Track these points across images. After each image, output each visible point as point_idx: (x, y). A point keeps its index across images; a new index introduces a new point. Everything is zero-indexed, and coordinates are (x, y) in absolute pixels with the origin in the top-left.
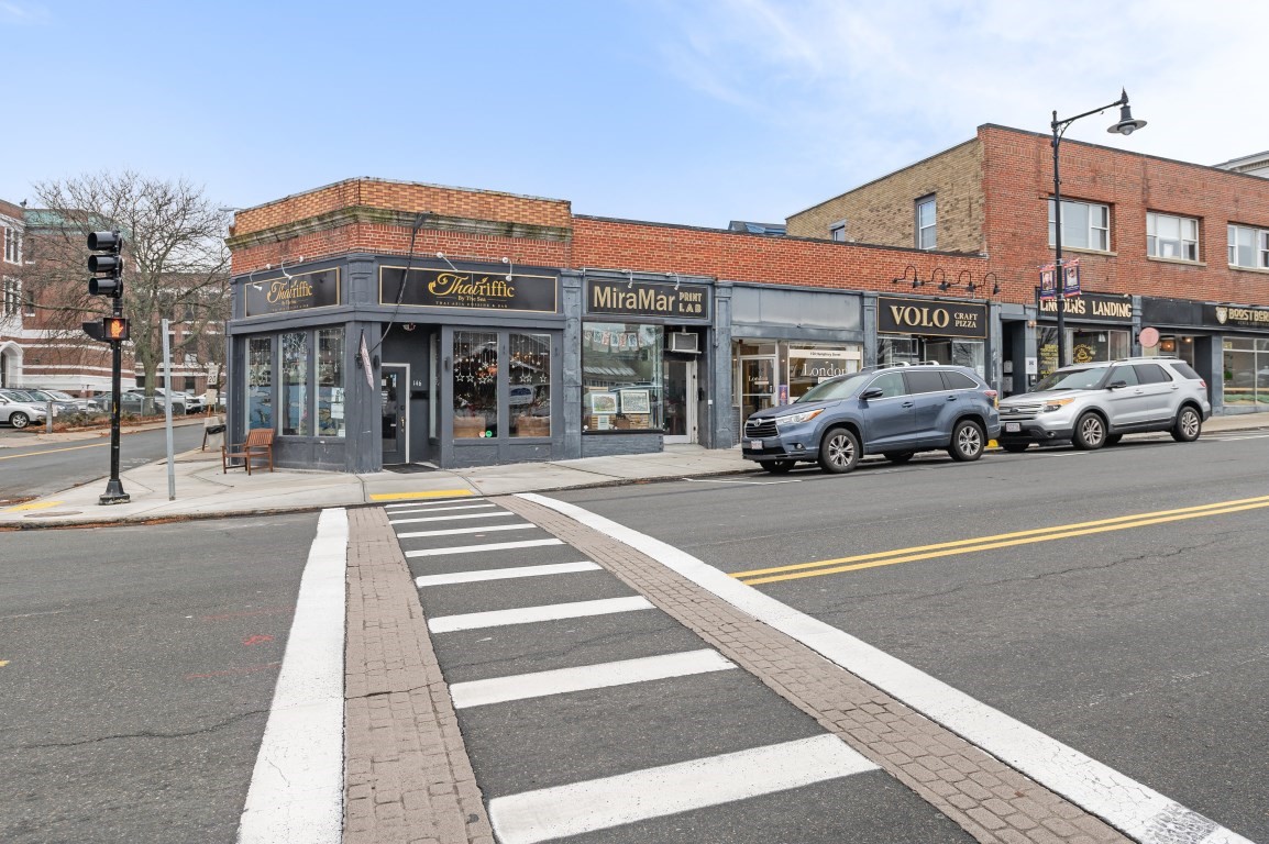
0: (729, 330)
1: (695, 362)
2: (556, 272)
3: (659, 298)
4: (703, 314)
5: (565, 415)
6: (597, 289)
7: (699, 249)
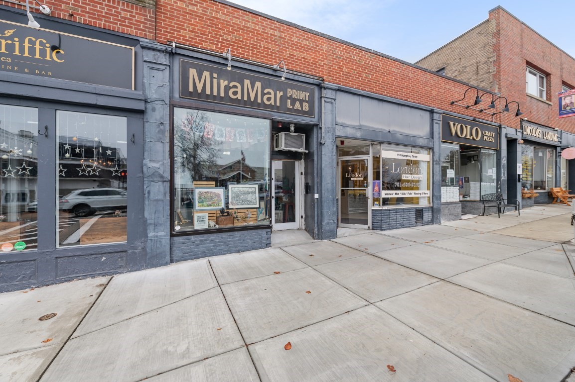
0: (334, 129)
1: (303, 161)
2: (134, 42)
3: (266, 91)
4: (310, 113)
5: (146, 215)
6: (193, 72)
7: (307, 49)
